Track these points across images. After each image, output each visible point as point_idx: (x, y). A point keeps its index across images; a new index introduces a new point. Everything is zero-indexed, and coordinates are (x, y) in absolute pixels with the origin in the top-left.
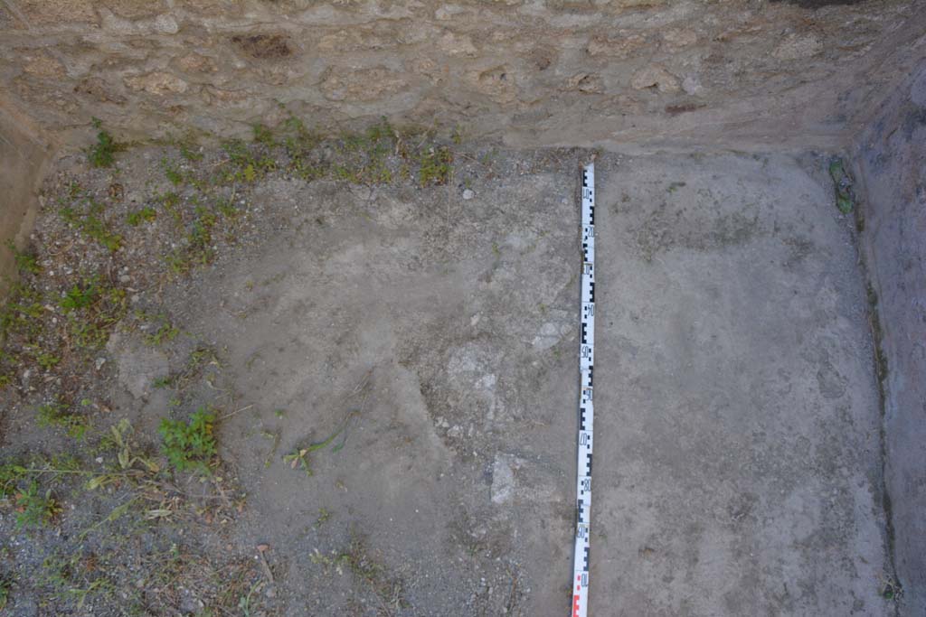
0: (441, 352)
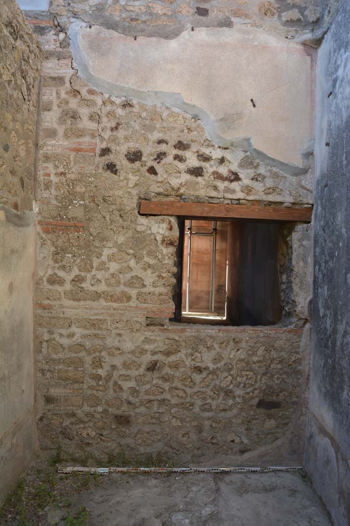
0: (170, 514)
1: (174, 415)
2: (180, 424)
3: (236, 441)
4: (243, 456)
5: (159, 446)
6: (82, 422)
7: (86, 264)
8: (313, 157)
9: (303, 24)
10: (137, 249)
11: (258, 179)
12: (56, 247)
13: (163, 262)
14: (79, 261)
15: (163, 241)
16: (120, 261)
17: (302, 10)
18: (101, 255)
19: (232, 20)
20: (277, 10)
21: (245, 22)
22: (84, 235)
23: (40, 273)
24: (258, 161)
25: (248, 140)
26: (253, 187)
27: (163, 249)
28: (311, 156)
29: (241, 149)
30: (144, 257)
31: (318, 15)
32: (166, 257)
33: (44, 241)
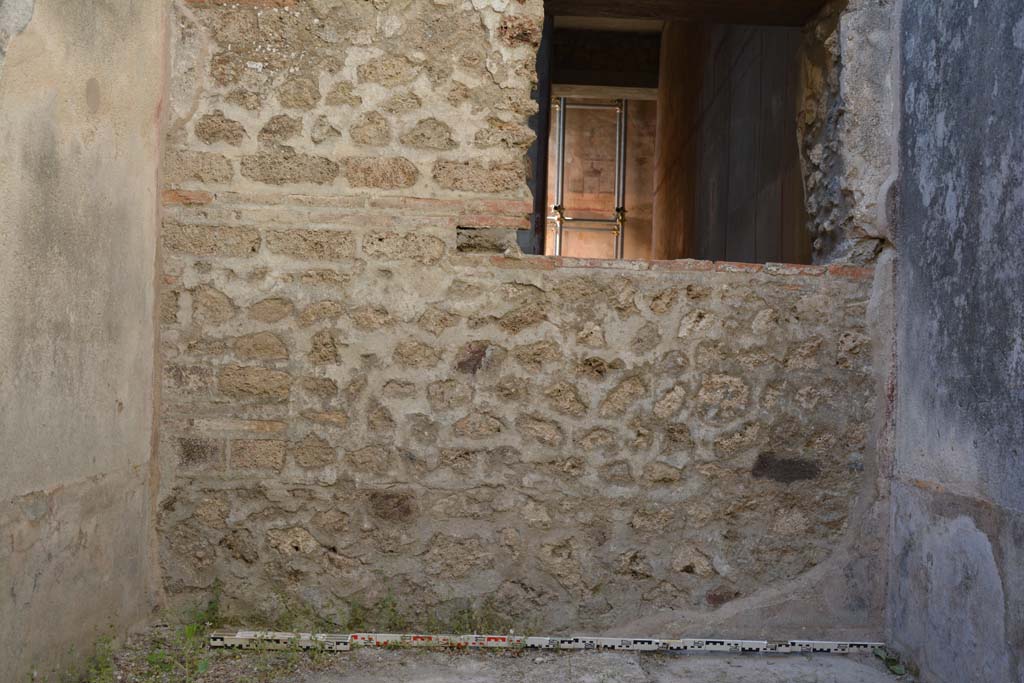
1: (529, 492)
2: (546, 519)
3: (697, 570)
4: (717, 611)
5: (489, 581)
6: (280, 511)
7: (300, 87)
10: (433, 50)
12: (221, 44)
13: (503, 85)
14: (282, 78)
15: (503, 29)
16: (391, 82)
18: (340, 65)
22: (297, 14)
23: (177, 110)
27: (503, 50)
30: (452, 70)
32: (511, 72)
33: (189, 27)
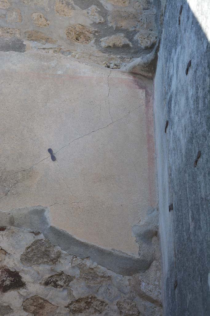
8: (159, 239)
9: (132, 51)
11: (59, 283)
17: (130, 35)
19: (24, 43)
20: (94, 34)
21: (44, 46)
24: (58, 248)
25: (40, 213)
26: (47, 299)
28: (155, 238)
29: (29, 229)
31: (153, 39)
